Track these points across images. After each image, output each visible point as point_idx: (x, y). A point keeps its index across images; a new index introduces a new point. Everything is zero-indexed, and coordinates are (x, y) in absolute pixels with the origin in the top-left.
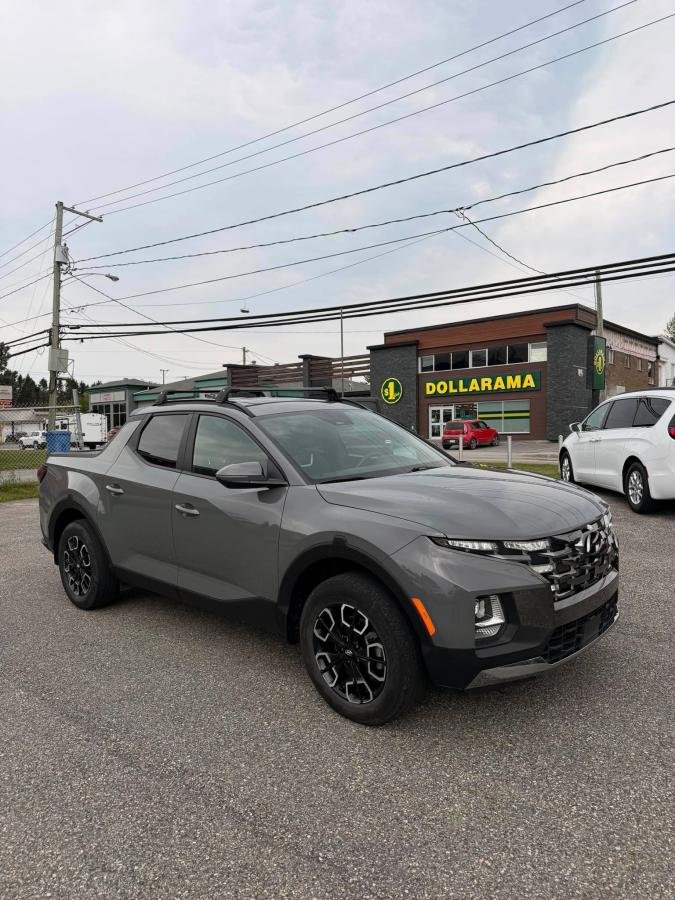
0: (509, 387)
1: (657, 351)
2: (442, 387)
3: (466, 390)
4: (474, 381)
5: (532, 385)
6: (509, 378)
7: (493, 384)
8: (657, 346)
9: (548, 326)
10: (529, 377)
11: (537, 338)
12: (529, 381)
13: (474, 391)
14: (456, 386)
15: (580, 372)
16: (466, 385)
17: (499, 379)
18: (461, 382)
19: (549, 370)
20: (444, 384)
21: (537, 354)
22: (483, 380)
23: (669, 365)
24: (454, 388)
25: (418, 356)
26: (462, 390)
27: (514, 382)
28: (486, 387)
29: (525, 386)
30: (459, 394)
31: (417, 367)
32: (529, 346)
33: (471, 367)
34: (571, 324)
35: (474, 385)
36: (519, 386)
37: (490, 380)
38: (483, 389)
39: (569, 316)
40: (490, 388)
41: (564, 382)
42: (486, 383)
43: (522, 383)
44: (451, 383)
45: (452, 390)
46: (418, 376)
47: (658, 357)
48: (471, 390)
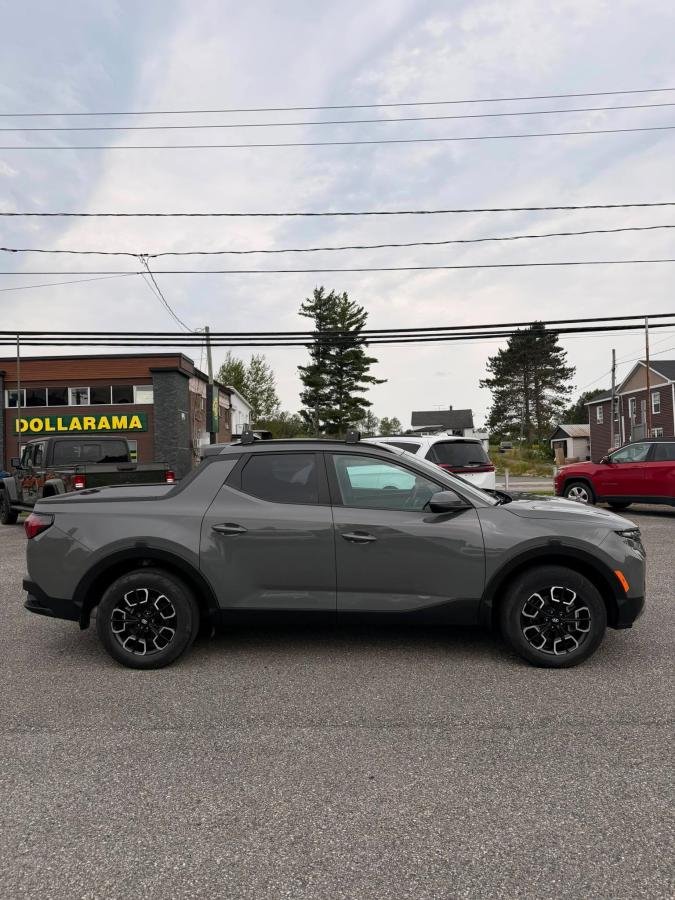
0: (114, 427)
1: (230, 401)
2: (36, 425)
3: (66, 429)
4: (75, 420)
5: (139, 426)
6: (115, 419)
7: (97, 423)
8: (229, 396)
9: (154, 371)
10: (135, 418)
11: (143, 382)
12: (136, 422)
13: (75, 429)
14: (53, 424)
15: (183, 415)
16: (66, 423)
17: (104, 419)
18: (60, 420)
19: (155, 413)
20: (40, 422)
21: (143, 397)
22: (86, 419)
23: (237, 412)
24: (51, 426)
25: (4, 389)
26: (60, 428)
27: (119, 423)
28: (90, 427)
29: (131, 426)
30: (57, 433)
31: (4, 402)
32: (135, 388)
33: (70, 404)
34: (176, 371)
35: (75, 424)
36: (125, 427)
37: (93, 420)
38: (86, 428)
39: (173, 364)
40: (93, 427)
41: (171, 425)
42: (89, 422)
43: (129, 423)
44: (47, 421)
45: (48, 428)
46: (5, 410)
47: (231, 406)
48: (71, 428)
